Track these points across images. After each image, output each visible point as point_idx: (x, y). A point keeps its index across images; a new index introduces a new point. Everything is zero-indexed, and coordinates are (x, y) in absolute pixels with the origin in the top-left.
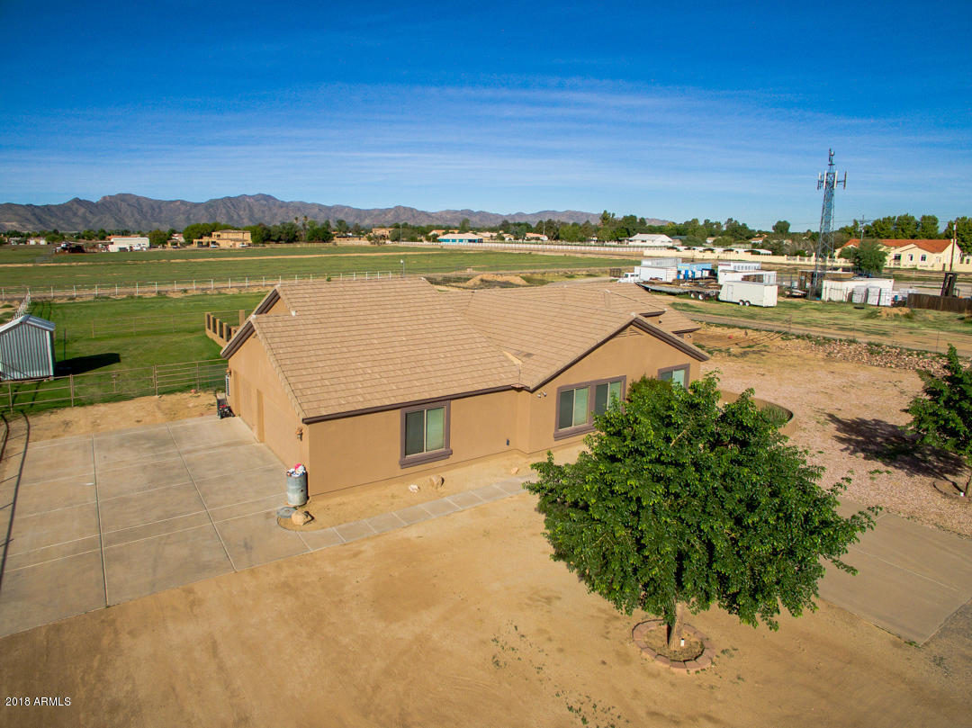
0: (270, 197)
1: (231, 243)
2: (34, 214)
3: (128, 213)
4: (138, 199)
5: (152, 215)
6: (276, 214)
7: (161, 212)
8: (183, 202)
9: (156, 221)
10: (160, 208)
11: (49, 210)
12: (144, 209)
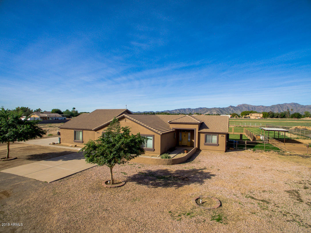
2: (220, 110)
6: (299, 110)
8: (262, 106)
10: (255, 108)
11: (224, 109)
12: (250, 109)
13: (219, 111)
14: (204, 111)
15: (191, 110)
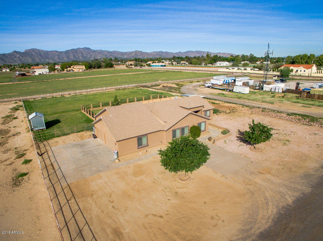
0: (89, 48)
1: (78, 70)
3: (36, 56)
4: (39, 50)
5: (45, 57)
6: (91, 55)
7: (48, 55)
8: (56, 51)
9: (47, 59)
10: (48, 54)
12: (42, 55)
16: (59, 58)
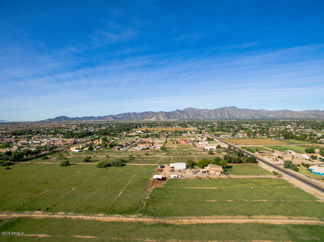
3: (191, 113)
4: (194, 109)
5: (198, 114)
6: (237, 113)
8: (207, 110)
9: (199, 116)
10: (200, 112)
11: (170, 113)
12: (195, 112)
13: (166, 116)
14: (151, 116)
15: (136, 114)
16: (208, 115)
